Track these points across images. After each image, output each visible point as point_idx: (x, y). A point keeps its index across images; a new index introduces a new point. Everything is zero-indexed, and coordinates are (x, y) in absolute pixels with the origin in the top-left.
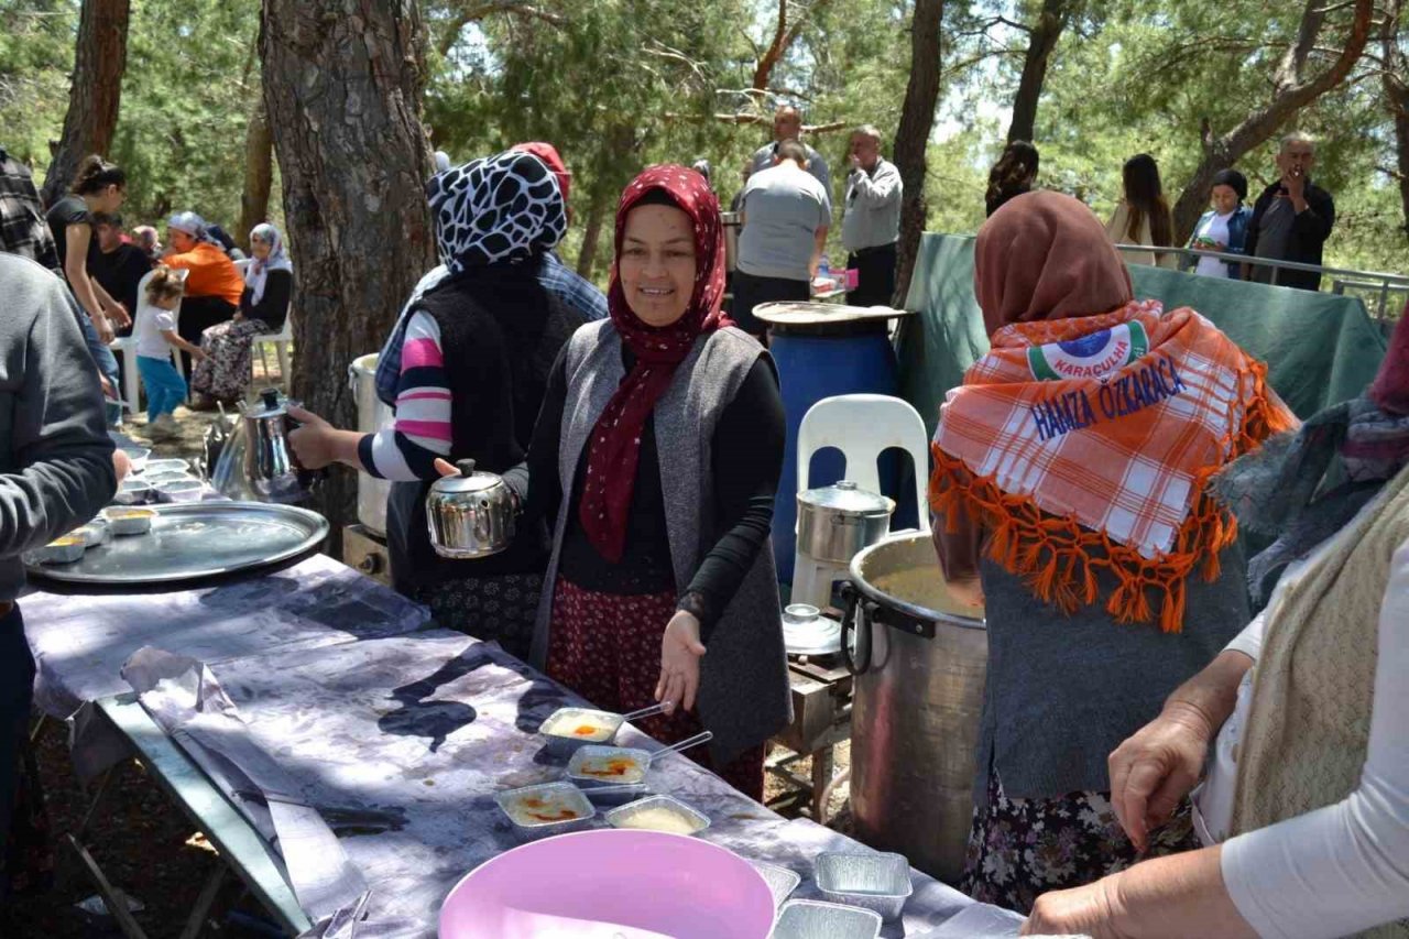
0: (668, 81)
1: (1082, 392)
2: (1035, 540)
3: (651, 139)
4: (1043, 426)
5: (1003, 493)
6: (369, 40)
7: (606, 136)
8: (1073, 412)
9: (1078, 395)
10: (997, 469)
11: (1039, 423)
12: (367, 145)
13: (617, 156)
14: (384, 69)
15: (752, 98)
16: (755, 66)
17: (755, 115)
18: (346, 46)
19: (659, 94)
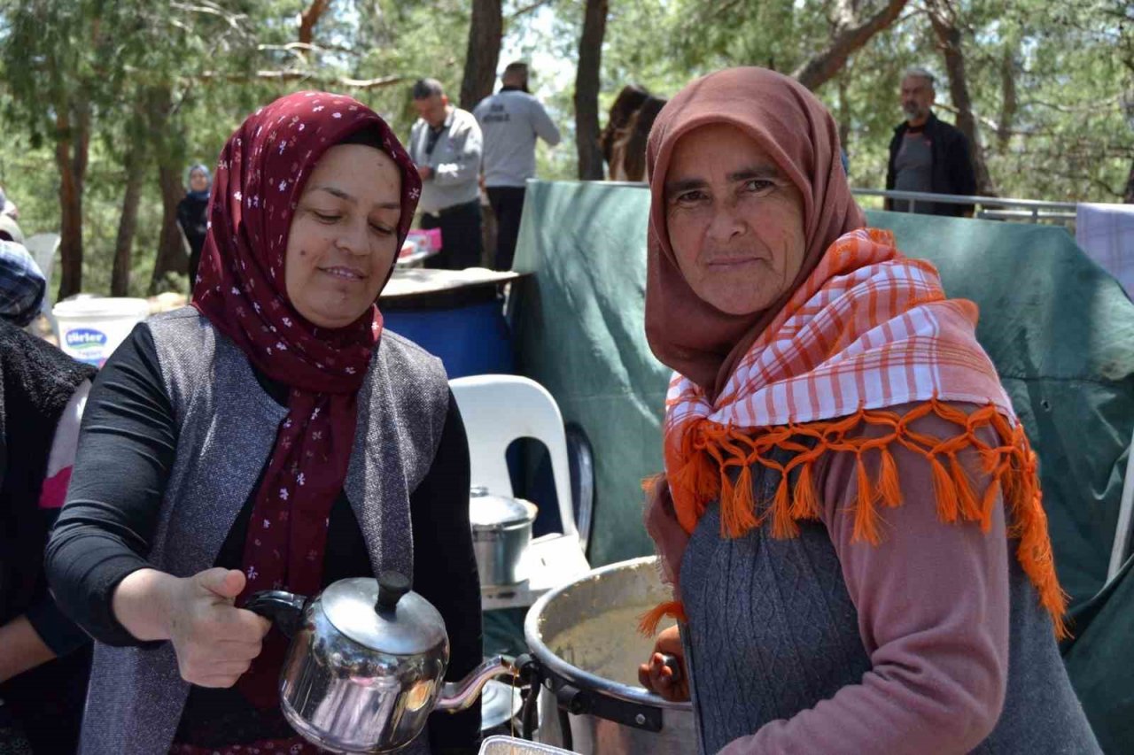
0: (205, 38)
3: (189, 101)
7: (139, 98)
13: (153, 123)
15: (299, 54)
16: (299, 21)
17: (303, 72)
19: (194, 51)
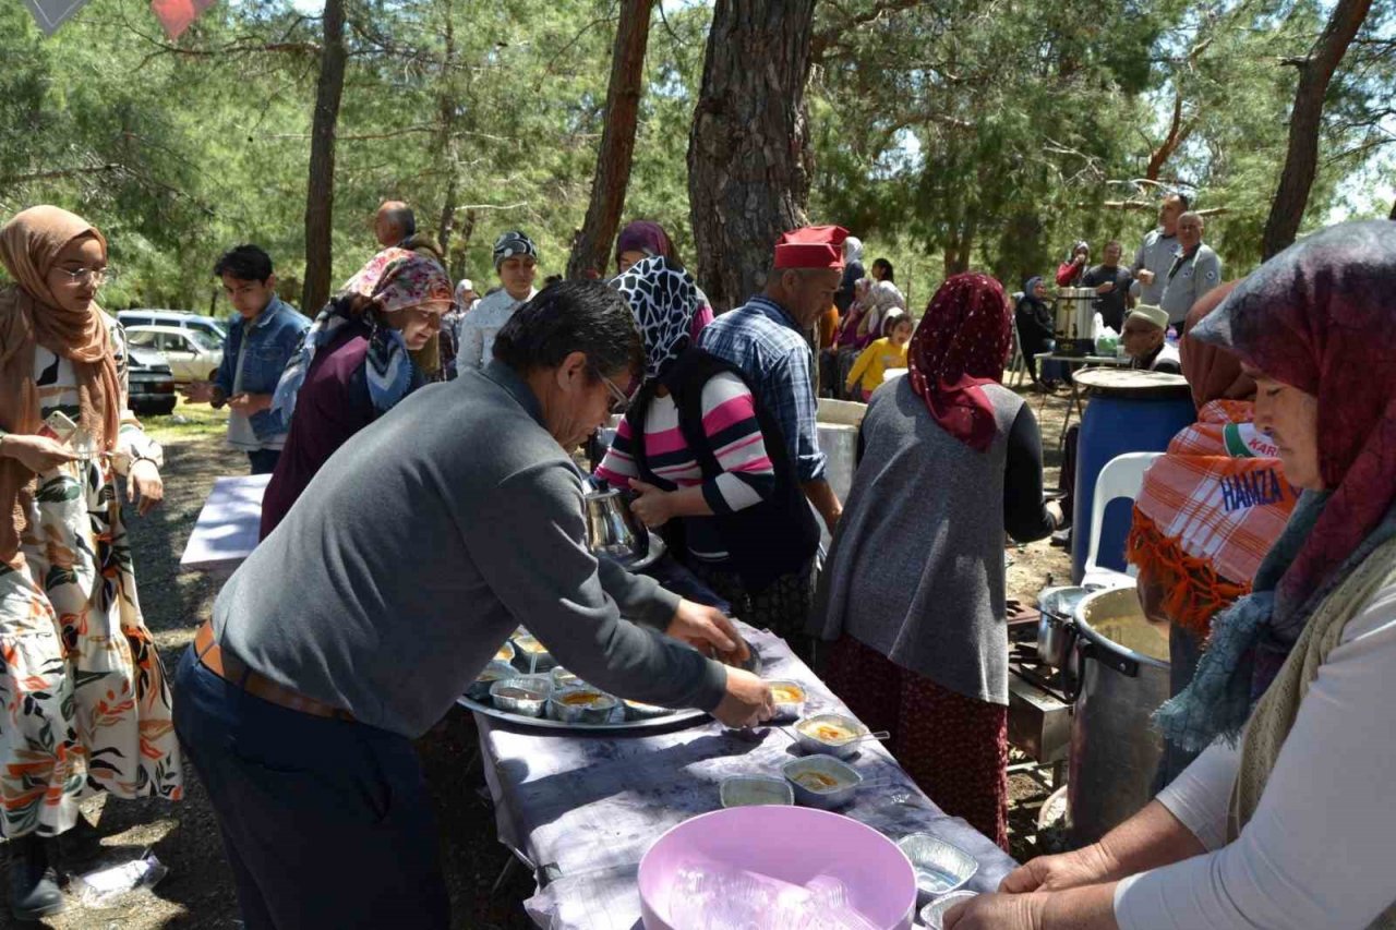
0: (1066, 175)
1: (1271, 471)
2: (1210, 601)
4: (1229, 498)
5: (1185, 554)
6: (767, 152)
8: (1260, 490)
9: (1268, 474)
10: (1183, 531)
11: (1226, 494)
12: (760, 233)
14: (778, 174)
15: (1141, 187)
16: (1149, 159)
17: (1142, 202)
18: (750, 157)
